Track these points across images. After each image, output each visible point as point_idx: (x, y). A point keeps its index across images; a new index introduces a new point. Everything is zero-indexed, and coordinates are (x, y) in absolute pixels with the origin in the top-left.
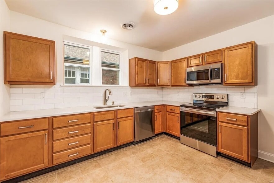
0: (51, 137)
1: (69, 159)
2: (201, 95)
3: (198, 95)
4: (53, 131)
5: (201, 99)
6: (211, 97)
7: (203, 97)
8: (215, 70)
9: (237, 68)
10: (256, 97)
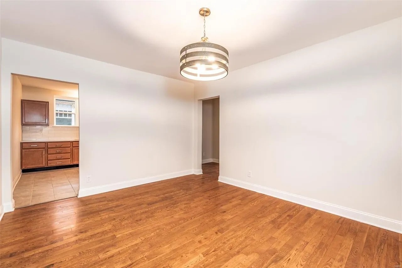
0: (46, 152)
1: (57, 164)
4: (48, 150)
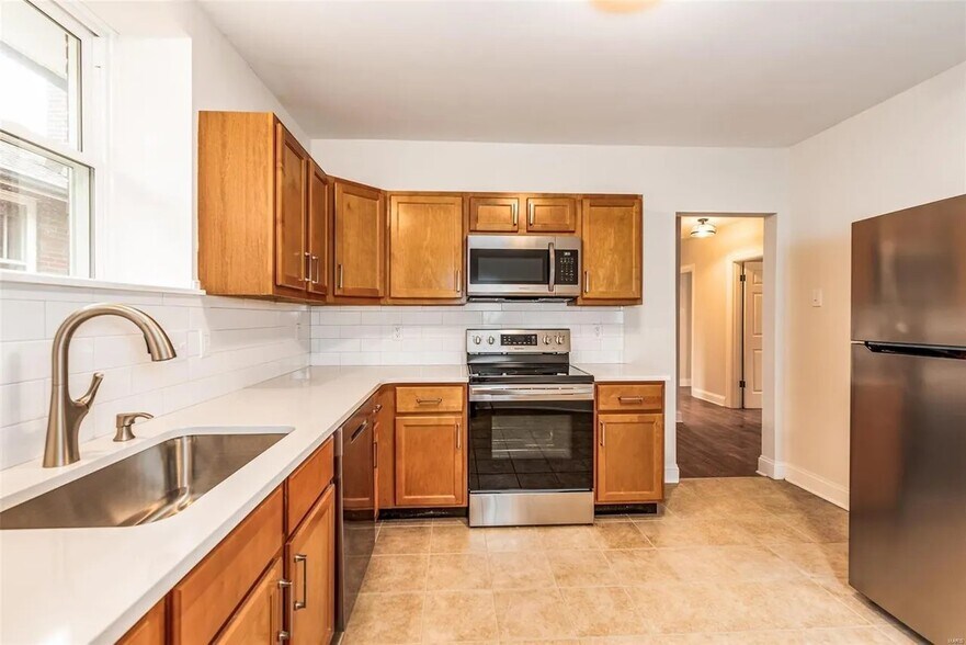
2: (497, 335)
3: (485, 335)
5: (498, 348)
6: (528, 340)
7: (506, 340)
8: (563, 256)
9: (610, 257)
10: (622, 335)
